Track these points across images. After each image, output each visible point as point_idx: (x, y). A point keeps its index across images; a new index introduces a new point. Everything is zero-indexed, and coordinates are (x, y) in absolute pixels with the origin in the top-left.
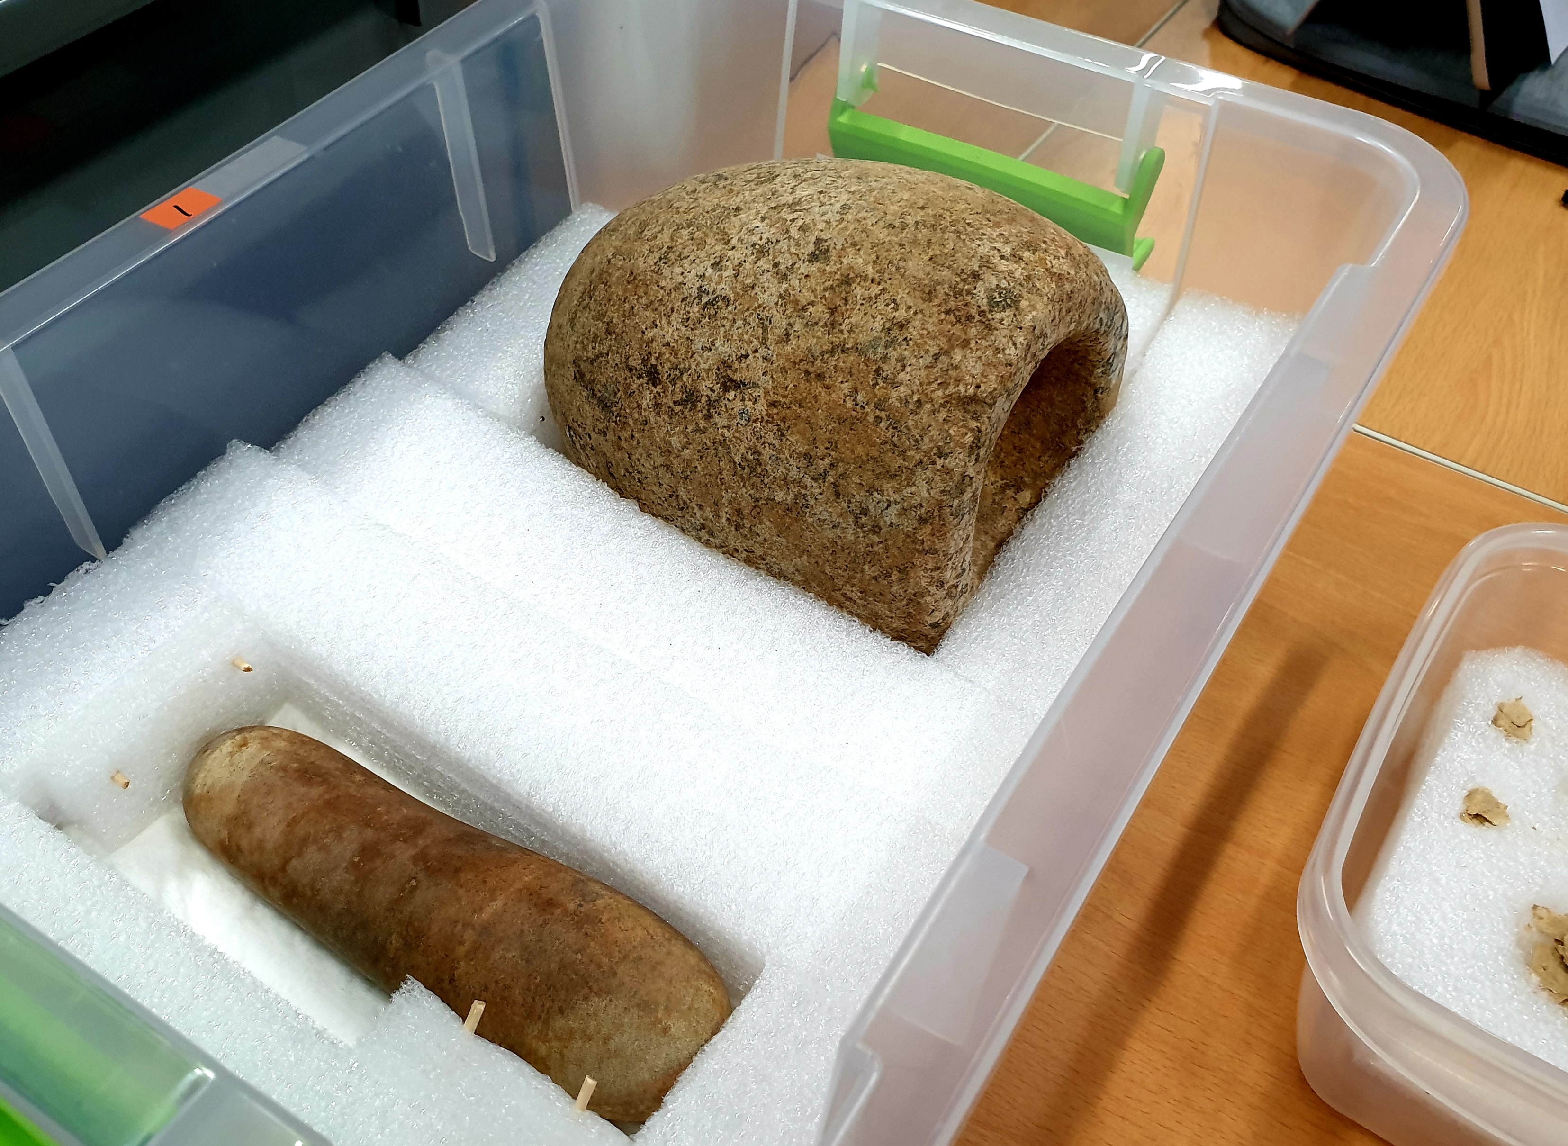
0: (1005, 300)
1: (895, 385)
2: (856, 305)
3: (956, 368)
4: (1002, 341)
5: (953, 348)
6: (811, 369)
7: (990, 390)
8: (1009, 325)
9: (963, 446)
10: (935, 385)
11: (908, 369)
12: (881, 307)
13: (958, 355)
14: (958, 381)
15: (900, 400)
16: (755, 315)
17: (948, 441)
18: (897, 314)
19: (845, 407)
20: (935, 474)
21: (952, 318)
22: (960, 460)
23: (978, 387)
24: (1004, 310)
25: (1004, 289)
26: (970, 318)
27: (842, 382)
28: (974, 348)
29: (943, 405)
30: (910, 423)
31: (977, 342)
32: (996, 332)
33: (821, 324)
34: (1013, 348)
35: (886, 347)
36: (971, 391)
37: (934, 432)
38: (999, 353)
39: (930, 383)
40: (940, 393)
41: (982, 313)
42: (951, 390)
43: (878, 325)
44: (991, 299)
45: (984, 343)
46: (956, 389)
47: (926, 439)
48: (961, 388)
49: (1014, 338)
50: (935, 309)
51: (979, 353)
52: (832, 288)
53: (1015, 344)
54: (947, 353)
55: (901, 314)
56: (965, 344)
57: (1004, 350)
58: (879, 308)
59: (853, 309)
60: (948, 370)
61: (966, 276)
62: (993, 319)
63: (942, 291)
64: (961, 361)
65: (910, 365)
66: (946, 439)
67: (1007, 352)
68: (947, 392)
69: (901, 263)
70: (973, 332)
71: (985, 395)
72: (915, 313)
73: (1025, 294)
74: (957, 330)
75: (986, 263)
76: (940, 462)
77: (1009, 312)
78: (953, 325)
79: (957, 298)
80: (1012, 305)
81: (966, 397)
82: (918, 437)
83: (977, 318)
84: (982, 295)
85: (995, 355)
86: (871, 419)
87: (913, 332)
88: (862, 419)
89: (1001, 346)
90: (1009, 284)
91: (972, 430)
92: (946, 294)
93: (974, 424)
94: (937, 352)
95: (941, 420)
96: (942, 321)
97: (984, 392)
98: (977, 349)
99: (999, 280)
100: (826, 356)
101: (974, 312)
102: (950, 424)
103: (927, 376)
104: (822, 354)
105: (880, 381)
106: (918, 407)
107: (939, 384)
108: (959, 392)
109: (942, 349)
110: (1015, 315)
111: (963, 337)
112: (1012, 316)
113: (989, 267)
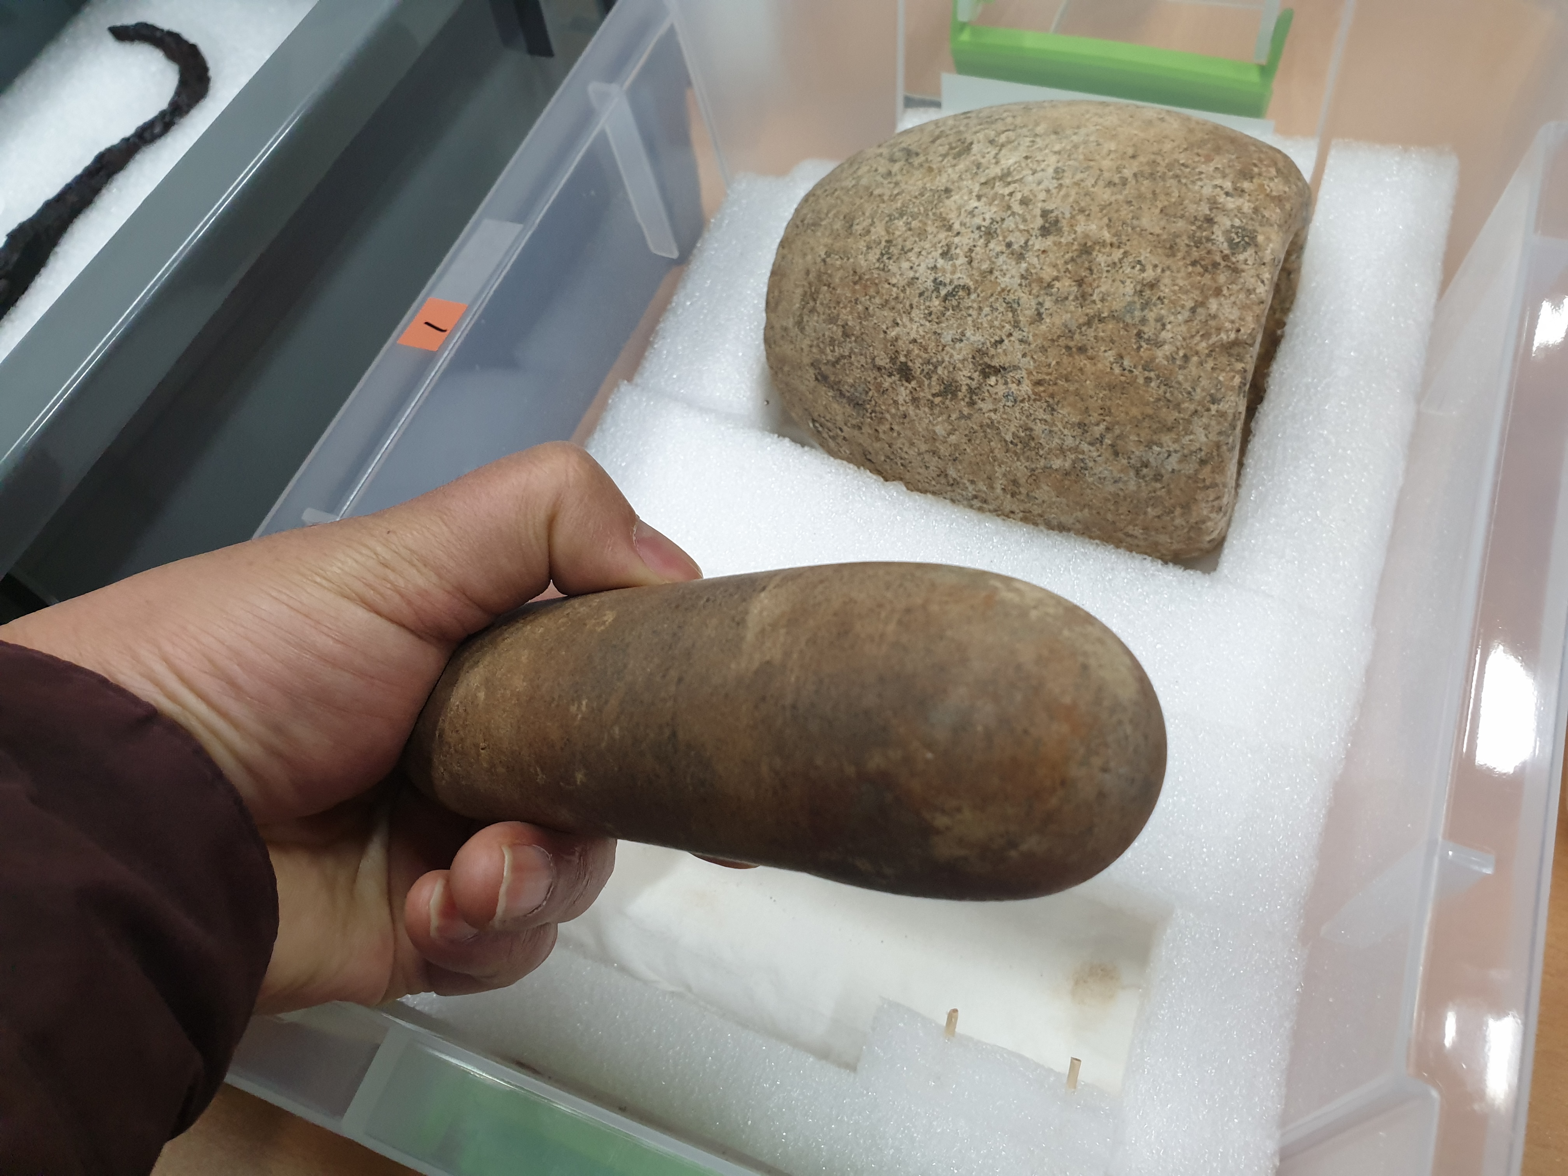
0: (1243, 240)
1: (1159, 345)
2: (1101, 273)
3: (1214, 317)
4: (1251, 282)
5: (1207, 298)
6: (1071, 344)
7: (1249, 332)
8: (1254, 264)
9: (1232, 389)
10: (1198, 338)
11: (1169, 327)
12: (1128, 270)
13: (1213, 305)
14: (1219, 330)
15: (1166, 358)
16: (1001, 300)
17: (1219, 387)
18: (1145, 275)
19: (1113, 374)
20: (1211, 419)
21: (1199, 269)
22: (1232, 401)
23: (1238, 331)
24: (1245, 250)
25: (1239, 227)
26: (1215, 265)
27: (1105, 351)
28: (1227, 295)
29: (1209, 355)
30: (1181, 378)
31: (1228, 288)
32: (1243, 274)
33: (1071, 298)
34: (1262, 285)
35: (1142, 310)
36: (1233, 336)
37: (1204, 382)
38: (1250, 294)
39: (1192, 337)
40: (1204, 344)
41: (1225, 258)
42: (1214, 339)
43: (1129, 289)
44: (1230, 241)
45: (1234, 287)
46: (1219, 337)
47: (1198, 390)
48: (1223, 336)
49: (1261, 276)
50: (1181, 263)
51: (1233, 299)
52: (1073, 260)
53: (1263, 282)
54: (1202, 304)
55: (1149, 274)
56: (1218, 292)
57: (1254, 290)
58: (1126, 272)
59: (1100, 278)
60: (1207, 321)
61: (1200, 223)
62: (1238, 261)
63: (1183, 244)
64: (1218, 309)
65: (1170, 323)
66: (1217, 386)
67: (1258, 291)
68: (1211, 342)
69: (1135, 222)
70: (1222, 278)
71: (1245, 337)
72: (1163, 271)
73: (1259, 229)
74: (1207, 279)
75: (1214, 204)
76: (1214, 408)
77: (1250, 251)
78: (1202, 276)
79: (1197, 247)
80: (1251, 243)
81: (1228, 343)
82: (1190, 389)
83: (1223, 263)
84: (1221, 239)
85: (1247, 297)
86: (1141, 381)
87: (1165, 290)
88: (1132, 382)
89: (1251, 287)
90: (1242, 221)
91: (1238, 372)
92: (1188, 246)
93: (1239, 366)
94: (1193, 305)
95: (1209, 369)
96: (1190, 273)
97: (1244, 335)
98: (1230, 295)
99: (1231, 220)
100: (1084, 329)
101: (1218, 258)
102: (1218, 371)
103: (1189, 330)
104: (1079, 327)
105: (1143, 344)
106: (1186, 362)
107: (1202, 336)
108: (1222, 339)
109: (1196, 301)
110: (1256, 253)
111: (1214, 285)
112: (1254, 254)
113: (1217, 208)
